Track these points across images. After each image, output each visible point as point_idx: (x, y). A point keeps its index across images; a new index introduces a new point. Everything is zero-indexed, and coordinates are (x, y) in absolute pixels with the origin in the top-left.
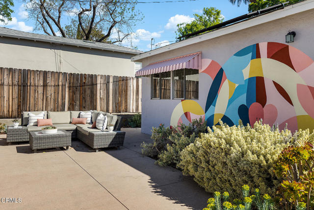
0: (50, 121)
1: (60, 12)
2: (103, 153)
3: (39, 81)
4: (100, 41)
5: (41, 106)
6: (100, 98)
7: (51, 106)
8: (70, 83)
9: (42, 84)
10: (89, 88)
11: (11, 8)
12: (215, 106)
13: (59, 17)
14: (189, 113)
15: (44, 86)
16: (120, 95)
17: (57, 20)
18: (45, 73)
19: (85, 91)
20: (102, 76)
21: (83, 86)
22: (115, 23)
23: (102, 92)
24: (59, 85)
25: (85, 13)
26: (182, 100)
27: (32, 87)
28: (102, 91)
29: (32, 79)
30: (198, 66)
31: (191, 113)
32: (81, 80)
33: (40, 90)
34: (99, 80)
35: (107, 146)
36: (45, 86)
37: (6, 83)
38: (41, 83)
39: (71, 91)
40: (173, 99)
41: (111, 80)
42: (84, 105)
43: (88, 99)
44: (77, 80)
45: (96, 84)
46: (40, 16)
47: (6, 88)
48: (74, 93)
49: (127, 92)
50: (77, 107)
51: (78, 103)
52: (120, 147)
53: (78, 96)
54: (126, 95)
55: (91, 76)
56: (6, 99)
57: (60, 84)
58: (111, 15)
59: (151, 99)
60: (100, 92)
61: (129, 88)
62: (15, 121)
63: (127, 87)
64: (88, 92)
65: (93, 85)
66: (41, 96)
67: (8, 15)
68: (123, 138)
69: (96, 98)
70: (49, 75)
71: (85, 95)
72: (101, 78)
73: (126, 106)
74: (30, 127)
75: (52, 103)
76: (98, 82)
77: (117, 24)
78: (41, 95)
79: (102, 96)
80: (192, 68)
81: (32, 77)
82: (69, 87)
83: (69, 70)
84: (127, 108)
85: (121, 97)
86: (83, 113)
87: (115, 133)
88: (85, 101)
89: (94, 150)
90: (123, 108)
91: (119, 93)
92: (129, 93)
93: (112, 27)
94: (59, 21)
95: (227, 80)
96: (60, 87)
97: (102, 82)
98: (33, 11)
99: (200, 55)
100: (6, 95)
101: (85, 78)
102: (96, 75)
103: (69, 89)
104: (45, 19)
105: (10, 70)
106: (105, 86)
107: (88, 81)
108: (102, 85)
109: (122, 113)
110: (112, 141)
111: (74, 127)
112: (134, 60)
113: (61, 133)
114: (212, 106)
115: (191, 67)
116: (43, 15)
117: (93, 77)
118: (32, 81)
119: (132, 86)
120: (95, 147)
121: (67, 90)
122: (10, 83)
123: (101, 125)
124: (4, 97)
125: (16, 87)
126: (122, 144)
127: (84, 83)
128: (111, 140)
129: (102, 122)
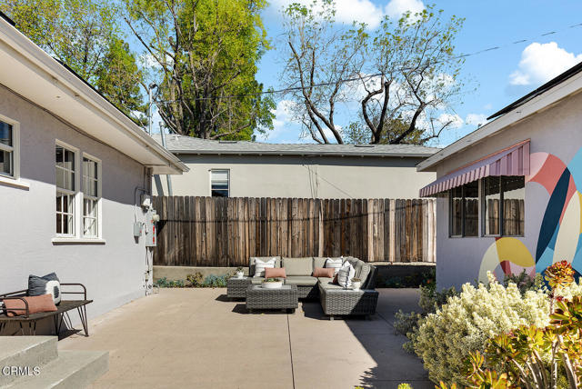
0: (283, 272)
1: (332, 105)
2: (342, 323)
3: (281, 213)
4: (397, 142)
5: (286, 250)
6: (374, 238)
7: (299, 250)
8: (325, 215)
9: (286, 218)
10: (355, 222)
11: (273, 111)
12: (553, 249)
13: (332, 112)
14: (508, 262)
15: (288, 221)
16: (410, 233)
17: (327, 118)
18: (290, 201)
19: (349, 227)
20: (375, 201)
21: (345, 218)
22: (423, 105)
23: (376, 228)
24: (309, 219)
25: (373, 97)
26: (497, 239)
27: (272, 223)
28: (376, 226)
29: (273, 211)
30: (521, 169)
31: (511, 263)
32: (343, 209)
33: (284, 226)
34: (371, 209)
35: (348, 313)
36: (290, 220)
37: (241, 218)
38: (285, 216)
39: (328, 226)
40: (483, 236)
41: (392, 206)
42: (348, 249)
43: (354, 239)
44: (337, 209)
45: (367, 215)
46: (307, 115)
47: (241, 224)
48: (331, 230)
49: (421, 226)
50: (336, 252)
51: (338, 245)
52: (371, 316)
53: (338, 234)
54: (420, 231)
55: (358, 202)
56: (241, 240)
57: (311, 216)
58: (415, 92)
59: (450, 237)
60: (373, 229)
61: (424, 219)
62: (238, 270)
63: (421, 217)
64: (354, 227)
65: (362, 215)
66: (284, 235)
67: (270, 122)
68: (375, 301)
69: (367, 238)
70: (295, 204)
71: (349, 233)
72: (374, 205)
73: (421, 250)
74: (256, 279)
75: (300, 246)
76: (370, 210)
77: (428, 106)
78: (286, 234)
79: (376, 235)
80: (506, 174)
81: (273, 208)
82: (325, 221)
83: (324, 194)
84: (421, 254)
85: (410, 235)
86: (330, 261)
87: (362, 292)
88: (349, 243)
89: (328, 317)
90: (415, 253)
91: (407, 228)
92: (424, 228)
93: (417, 114)
94: (331, 119)
95: (576, 192)
96: (311, 221)
97: (376, 211)
98: (297, 109)
99: (528, 147)
100: (241, 235)
101: (349, 206)
102: (365, 200)
103: (325, 224)
104: (313, 119)
105: (245, 200)
106: (381, 217)
107: (353, 210)
108: (376, 215)
109: (412, 264)
110: (356, 306)
111: (313, 281)
112: (421, 169)
113: (288, 288)
114: (548, 248)
115: (503, 172)
116: (310, 113)
117: (361, 204)
118: (272, 214)
119: (430, 215)
120: (328, 313)
121: (321, 225)
122: (246, 217)
123: (344, 279)
124: (239, 238)
125: (254, 224)
126: (373, 311)
127: (348, 213)
128: (353, 304)
129: (345, 274)
